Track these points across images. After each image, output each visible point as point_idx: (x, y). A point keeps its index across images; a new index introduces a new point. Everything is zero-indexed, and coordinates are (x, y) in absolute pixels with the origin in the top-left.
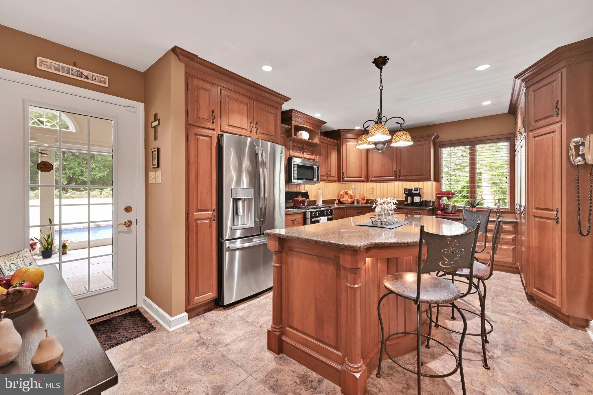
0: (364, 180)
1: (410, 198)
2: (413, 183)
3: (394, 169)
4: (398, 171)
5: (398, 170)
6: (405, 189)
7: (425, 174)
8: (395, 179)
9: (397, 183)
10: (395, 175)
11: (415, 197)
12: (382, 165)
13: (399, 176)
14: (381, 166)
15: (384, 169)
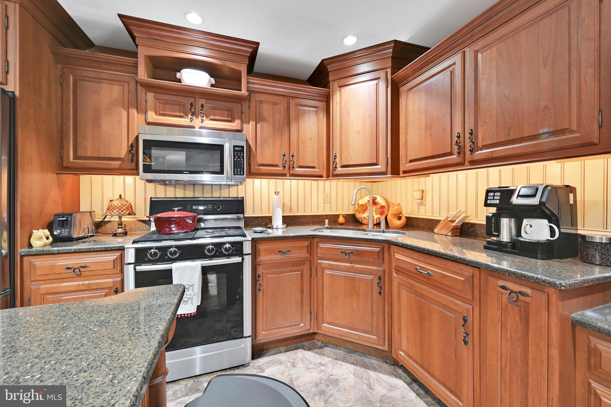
0: (384, 170)
1: (510, 221)
2: (521, 169)
3: (458, 129)
4: (467, 135)
5: (467, 131)
6: (488, 192)
7: (574, 127)
8: (460, 160)
9: (461, 175)
10: (459, 147)
11: (525, 222)
12: (426, 125)
13: (470, 150)
14: (423, 129)
15: (431, 135)
